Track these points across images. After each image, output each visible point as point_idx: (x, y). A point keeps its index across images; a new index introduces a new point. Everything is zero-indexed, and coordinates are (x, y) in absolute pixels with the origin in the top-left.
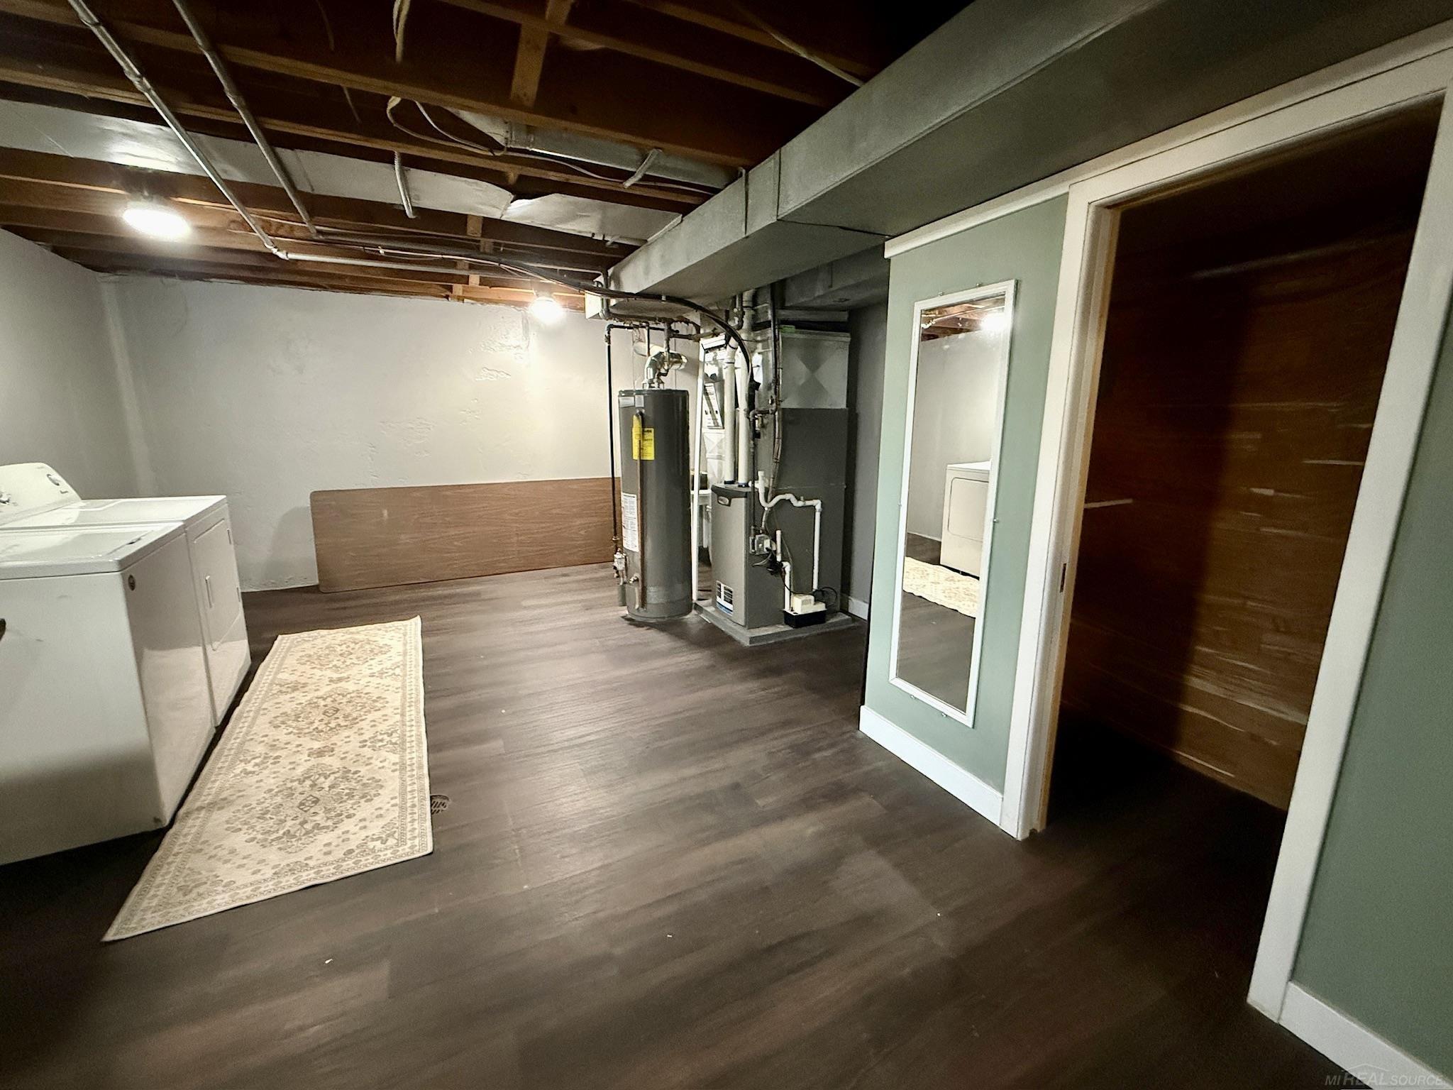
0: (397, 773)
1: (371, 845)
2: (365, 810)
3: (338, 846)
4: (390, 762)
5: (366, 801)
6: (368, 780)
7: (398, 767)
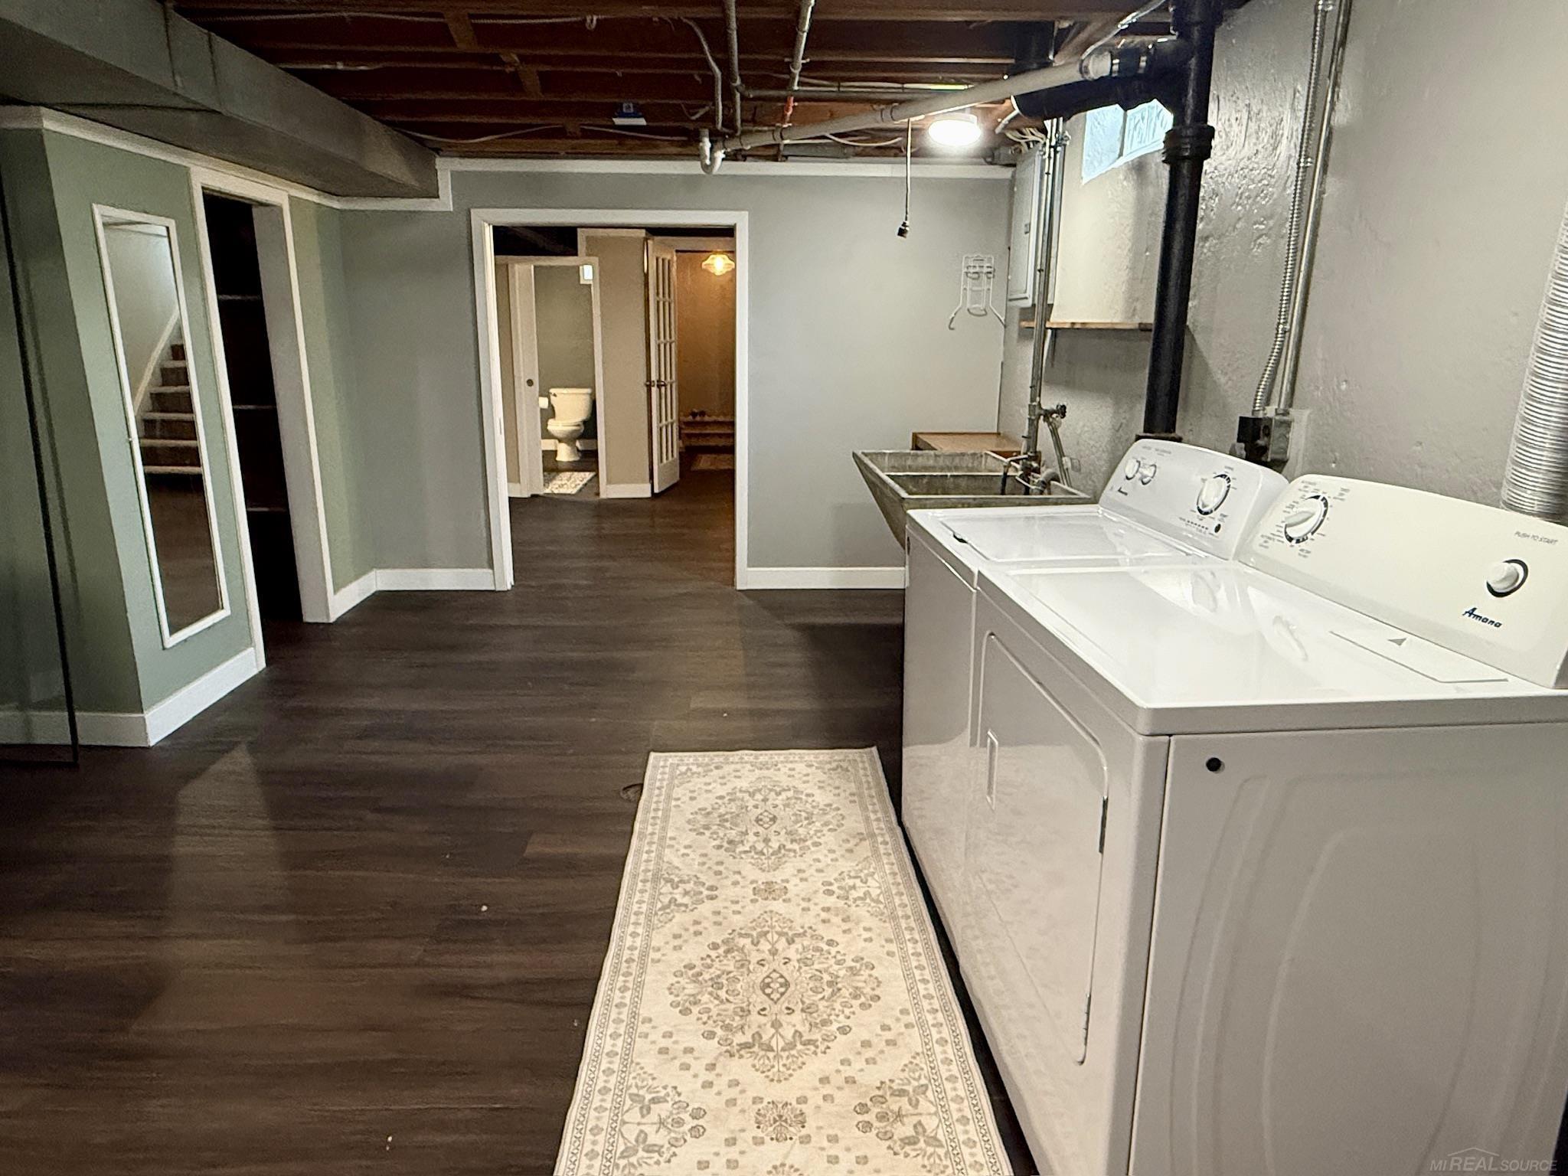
0: (670, 834)
1: (700, 770)
2: (705, 801)
3: (729, 774)
4: (677, 850)
5: (706, 809)
6: (704, 834)
7: (668, 842)
